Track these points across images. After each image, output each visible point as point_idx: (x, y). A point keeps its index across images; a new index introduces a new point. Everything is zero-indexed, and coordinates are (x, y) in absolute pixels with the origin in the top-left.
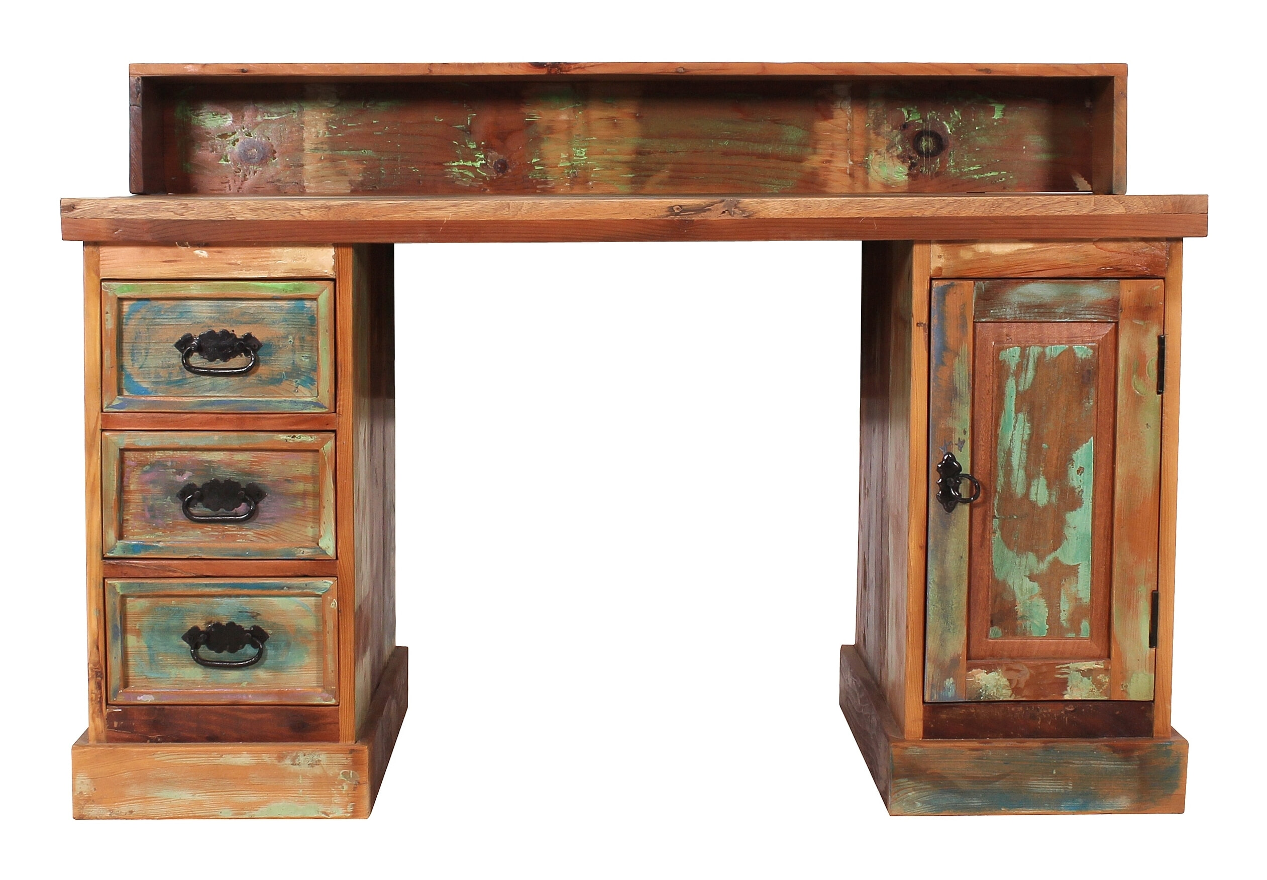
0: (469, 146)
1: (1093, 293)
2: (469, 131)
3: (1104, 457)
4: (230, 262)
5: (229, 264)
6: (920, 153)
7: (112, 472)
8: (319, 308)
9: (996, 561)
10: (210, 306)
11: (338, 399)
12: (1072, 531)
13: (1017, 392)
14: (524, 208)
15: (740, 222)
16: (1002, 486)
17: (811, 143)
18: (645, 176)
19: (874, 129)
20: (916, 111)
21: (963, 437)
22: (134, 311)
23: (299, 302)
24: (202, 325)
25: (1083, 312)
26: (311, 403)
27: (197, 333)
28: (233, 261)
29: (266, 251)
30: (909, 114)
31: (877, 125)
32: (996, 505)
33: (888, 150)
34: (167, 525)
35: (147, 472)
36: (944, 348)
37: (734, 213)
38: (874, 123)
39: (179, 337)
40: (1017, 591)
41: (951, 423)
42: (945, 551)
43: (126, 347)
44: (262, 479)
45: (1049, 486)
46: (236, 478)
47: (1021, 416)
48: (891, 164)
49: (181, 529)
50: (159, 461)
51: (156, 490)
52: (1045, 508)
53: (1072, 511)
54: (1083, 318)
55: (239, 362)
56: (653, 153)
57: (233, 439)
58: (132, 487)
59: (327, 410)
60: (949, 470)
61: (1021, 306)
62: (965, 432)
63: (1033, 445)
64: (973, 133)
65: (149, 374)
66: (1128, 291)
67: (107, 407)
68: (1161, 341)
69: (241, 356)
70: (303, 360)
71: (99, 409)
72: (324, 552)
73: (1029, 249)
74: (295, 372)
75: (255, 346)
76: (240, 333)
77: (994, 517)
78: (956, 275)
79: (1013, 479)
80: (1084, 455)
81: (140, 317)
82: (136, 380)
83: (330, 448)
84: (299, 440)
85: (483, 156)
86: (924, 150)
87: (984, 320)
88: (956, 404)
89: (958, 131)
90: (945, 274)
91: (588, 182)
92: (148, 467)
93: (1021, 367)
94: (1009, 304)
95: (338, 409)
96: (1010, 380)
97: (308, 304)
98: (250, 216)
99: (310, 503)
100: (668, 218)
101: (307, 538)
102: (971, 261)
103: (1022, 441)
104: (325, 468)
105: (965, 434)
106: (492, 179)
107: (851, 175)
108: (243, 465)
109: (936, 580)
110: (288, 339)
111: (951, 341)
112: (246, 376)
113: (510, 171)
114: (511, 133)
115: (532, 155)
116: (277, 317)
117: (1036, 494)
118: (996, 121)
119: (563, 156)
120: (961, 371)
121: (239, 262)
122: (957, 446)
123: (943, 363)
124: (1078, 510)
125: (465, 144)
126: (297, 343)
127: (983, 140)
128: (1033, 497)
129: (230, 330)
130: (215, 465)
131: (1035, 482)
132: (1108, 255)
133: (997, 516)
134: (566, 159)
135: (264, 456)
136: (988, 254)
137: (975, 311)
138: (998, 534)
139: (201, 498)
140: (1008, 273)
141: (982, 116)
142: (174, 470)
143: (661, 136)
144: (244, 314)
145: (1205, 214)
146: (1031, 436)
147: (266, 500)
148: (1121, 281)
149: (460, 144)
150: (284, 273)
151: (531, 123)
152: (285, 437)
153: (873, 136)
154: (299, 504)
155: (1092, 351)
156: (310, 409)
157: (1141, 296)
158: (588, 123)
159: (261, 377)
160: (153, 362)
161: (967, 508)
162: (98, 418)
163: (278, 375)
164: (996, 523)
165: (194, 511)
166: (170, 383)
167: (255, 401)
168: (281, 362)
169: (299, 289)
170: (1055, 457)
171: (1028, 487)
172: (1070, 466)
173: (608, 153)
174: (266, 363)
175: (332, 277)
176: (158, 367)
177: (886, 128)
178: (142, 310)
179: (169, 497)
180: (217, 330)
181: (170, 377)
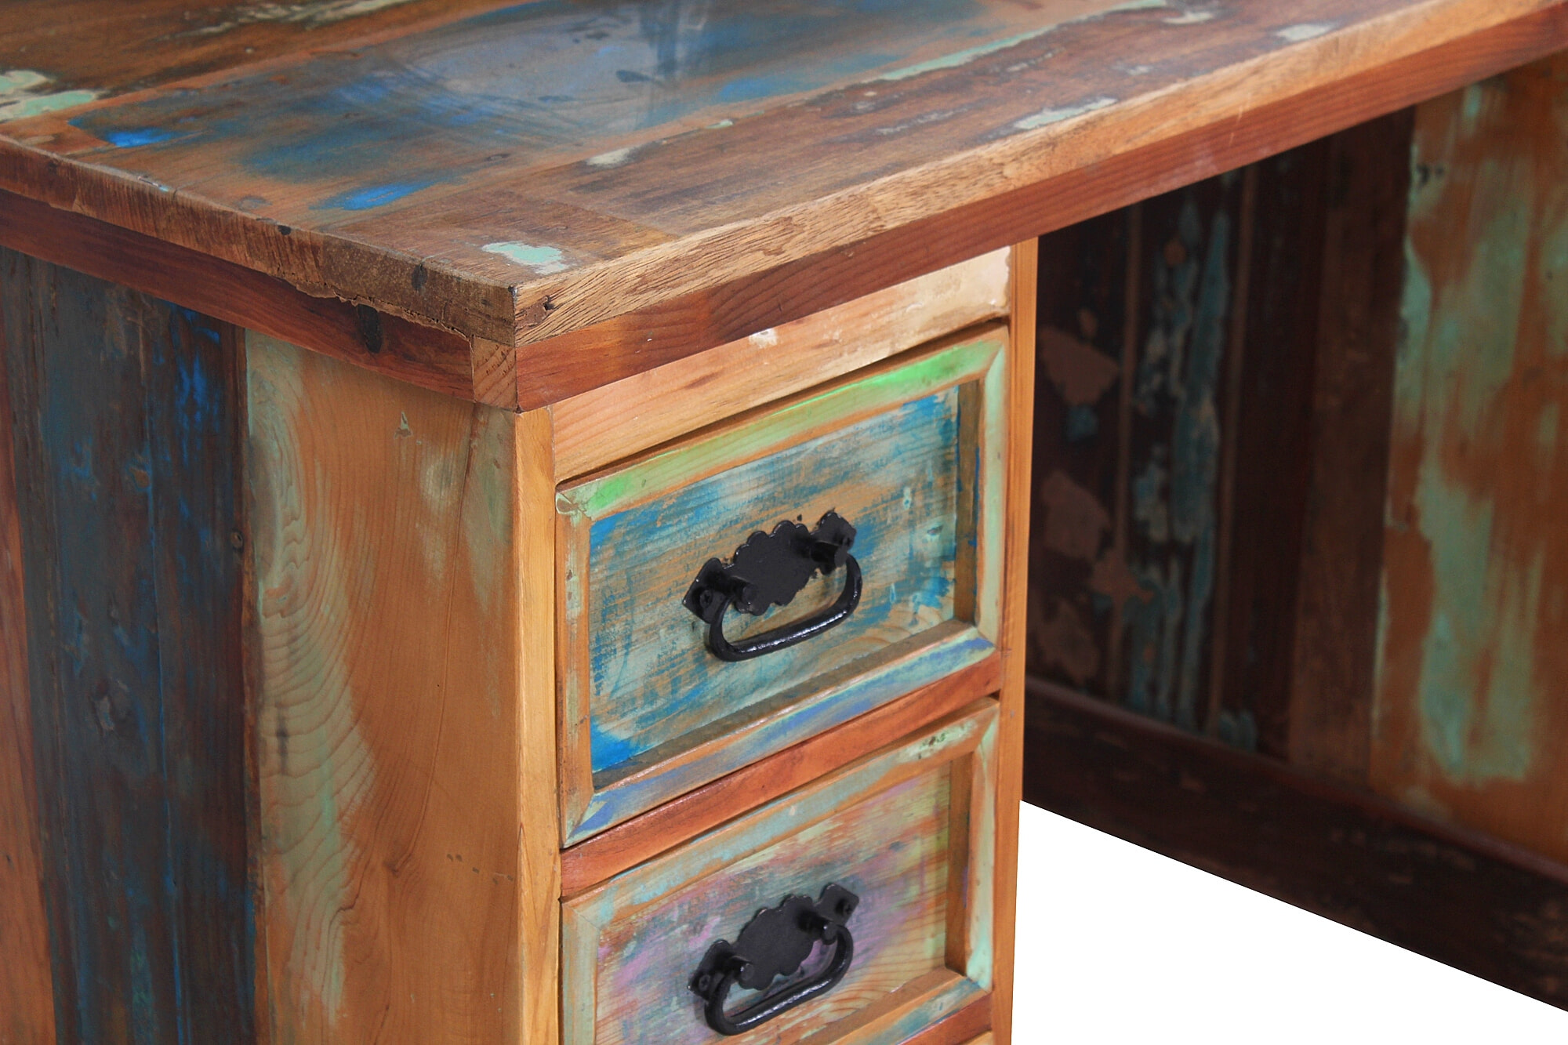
4: (818, 341)
5: (820, 346)
22: (596, 542)
24: (739, 526)
26: (965, 644)
27: (726, 552)
28: (826, 337)
35: (630, 957)
39: (691, 576)
44: (849, 866)
51: (649, 994)
57: (825, 796)
59: (991, 649)
65: (633, 700)
67: (572, 835)
69: (817, 577)
70: (929, 540)
71: (556, 847)
72: (974, 986)
74: (913, 576)
75: (843, 540)
76: (813, 516)
81: (614, 553)
82: (607, 729)
84: (940, 744)
92: (631, 944)
95: (1005, 639)
97: (940, 395)
98: (911, 212)
99: (930, 880)
101: (923, 965)
108: (814, 850)
110: (902, 496)
116: (885, 448)
121: (837, 335)
126: (919, 502)
129: (791, 517)
130: (762, 876)
139: (737, 970)
142: (685, 927)
144: (820, 465)
147: (857, 911)
150: (920, 332)
152: (916, 749)
154: (914, 891)
156: (964, 661)
160: (639, 665)
162: (553, 870)
163: (885, 597)
165: (728, 1005)
166: (676, 707)
168: (891, 559)
169: (952, 368)
175: (1004, 313)
176: (652, 674)
178: (616, 532)
179: (675, 999)
180: (768, 528)
181: (674, 692)
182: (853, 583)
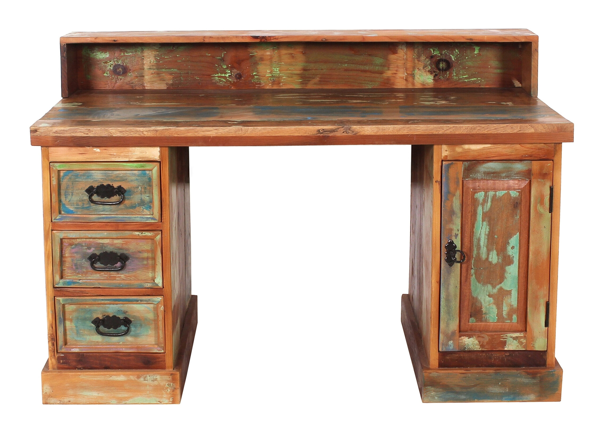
0: (223, 67)
1: (519, 167)
2: (223, 60)
3: (524, 241)
5: (110, 155)
6: (439, 69)
7: (57, 249)
8: (153, 175)
9: (472, 288)
10: (102, 173)
11: (163, 216)
12: (508, 275)
13: (483, 212)
14: (249, 131)
15: (352, 137)
16: (475, 254)
17: (387, 65)
18: (307, 81)
19: (417, 58)
20: (437, 50)
21: (457, 233)
22: (65, 175)
23: (143, 171)
24: (98, 182)
25: (514, 176)
26: (150, 218)
27: (95, 185)
29: (127, 149)
30: (434, 51)
31: (419, 57)
32: (473, 263)
33: (424, 68)
34: (84, 272)
35: (73, 248)
36: (448, 192)
37: (349, 132)
38: (417, 56)
39: (87, 187)
40: (482, 301)
41: (451, 226)
42: (449, 284)
43: (62, 192)
44: (128, 251)
45: (498, 255)
46: (115, 251)
47: (485, 223)
48: (425, 75)
49: (90, 274)
50: (79, 243)
51: (78, 256)
52: (496, 264)
53: (509, 266)
54: (514, 179)
55: (115, 198)
56: (311, 70)
57: (114, 234)
58: (67, 255)
59: (157, 221)
60: (451, 247)
61: (485, 173)
62: (458, 230)
63: (490, 236)
64: (465, 60)
65: (73, 204)
66: (536, 166)
67: (54, 220)
68: (551, 189)
69: (117, 196)
70: (146, 198)
71: (50, 220)
72: (157, 285)
73: (489, 147)
74: (142, 203)
75: (123, 192)
76: (116, 185)
77: (472, 269)
78: (455, 159)
79: (481, 252)
80: (514, 241)
81: (69, 178)
82: (67, 207)
83: (159, 238)
84: (144, 235)
85: (229, 72)
86: (441, 68)
87: (467, 179)
88: (454, 218)
89: (457, 60)
90: (448, 159)
91: (280, 83)
92: (74, 246)
93: (485, 201)
94: (479, 172)
95: (162, 221)
96: (479, 207)
97: (147, 172)
98: (119, 135)
99: (150, 262)
100: (318, 135)
101: (149, 278)
102: (461, 152)
103: (485, 234)
104: (157, 247)
105: (458, 231)
106: (234, 82)
107: (406, 80)
108: (118, 245)
109: (444, 297)
110: (138, 188)
111: (452, 189)
112: (119, 205)
113: (243, 78)
114: (243, 61)
115: (253, 71)
116: (134, 178)
117: (492, 258)
118: (476, 54)
119: (268, 71)
120: (456, 203)
121: (115, 154)
122: (454, 237)
123: (448, 200)
124: (512, 265)
125: (221, 66)
126: (143, 190)
127: (470, 63)
128: (490, 260)
129: (111, 184)
130: (105, 245)
131: (491, 253)
132: (526, 150)
133: (473, 268)
134: (270, 73)
135: (128, 241)
136: (469, 149)
137: (463, 176)
138: (474, 276)
139: (99, 260)
140: (479, 158)
141: (469, 52)
142: (86, 247)
143: (315, 62)
144: (117, 177)
145: (572, 132)
146: (489, 232)
147: (129, 260)
148: (533, 162)
149: (219, 66)
150: (136, 159)
151: (252, 56)
152: (138, 233)
153: (416, 61)
154: (145, 262)
155: (518, 193)
156: (149, 221)
157: (542, 168)
158: (280, 56)
159: (126, 205)
160: (75, 199)
161: (459, 264)
162: (50, 225)
163: (134, 204)
164: (473, 271)
165: (96, 266)
166: (83, 208)
167: (124, 217)
168: (136, 198)
169: (143, 166)
170: (500, 242)
171: (488, 255)
172: (508, 245)
173: (290, 70)
174: (128, 199)
175: (159, 160)
176: (78, 201)
177: (423, 58)
178: (70, 175)
179: (84, 259)
180: (105, 184)
181: (83, 205)
182: (124, 199)
